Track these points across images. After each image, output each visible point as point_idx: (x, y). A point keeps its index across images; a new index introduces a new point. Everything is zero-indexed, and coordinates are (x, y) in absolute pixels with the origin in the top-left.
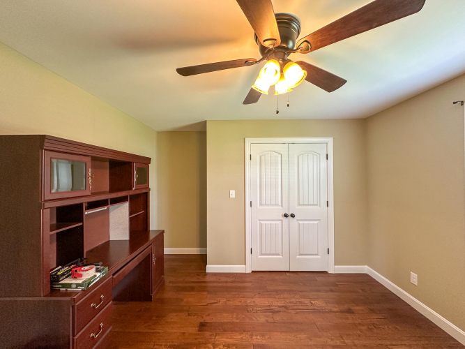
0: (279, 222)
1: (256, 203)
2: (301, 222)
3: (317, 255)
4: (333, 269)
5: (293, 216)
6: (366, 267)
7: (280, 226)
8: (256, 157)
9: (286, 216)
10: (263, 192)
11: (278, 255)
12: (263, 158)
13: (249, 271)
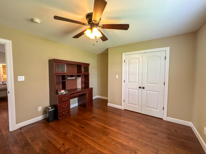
0: (137, 90)
1: (127, 81)
2: (148, 92)
3: (157, 109)
4: (165, 118)
5: (143, 88)
6: (191, 123)
7: (137, 92)
8: (127, 61)
9: (140, 88)
10: (130, 76)
11: (136, 105)
12: (130, 61)
13: (123, 109)
